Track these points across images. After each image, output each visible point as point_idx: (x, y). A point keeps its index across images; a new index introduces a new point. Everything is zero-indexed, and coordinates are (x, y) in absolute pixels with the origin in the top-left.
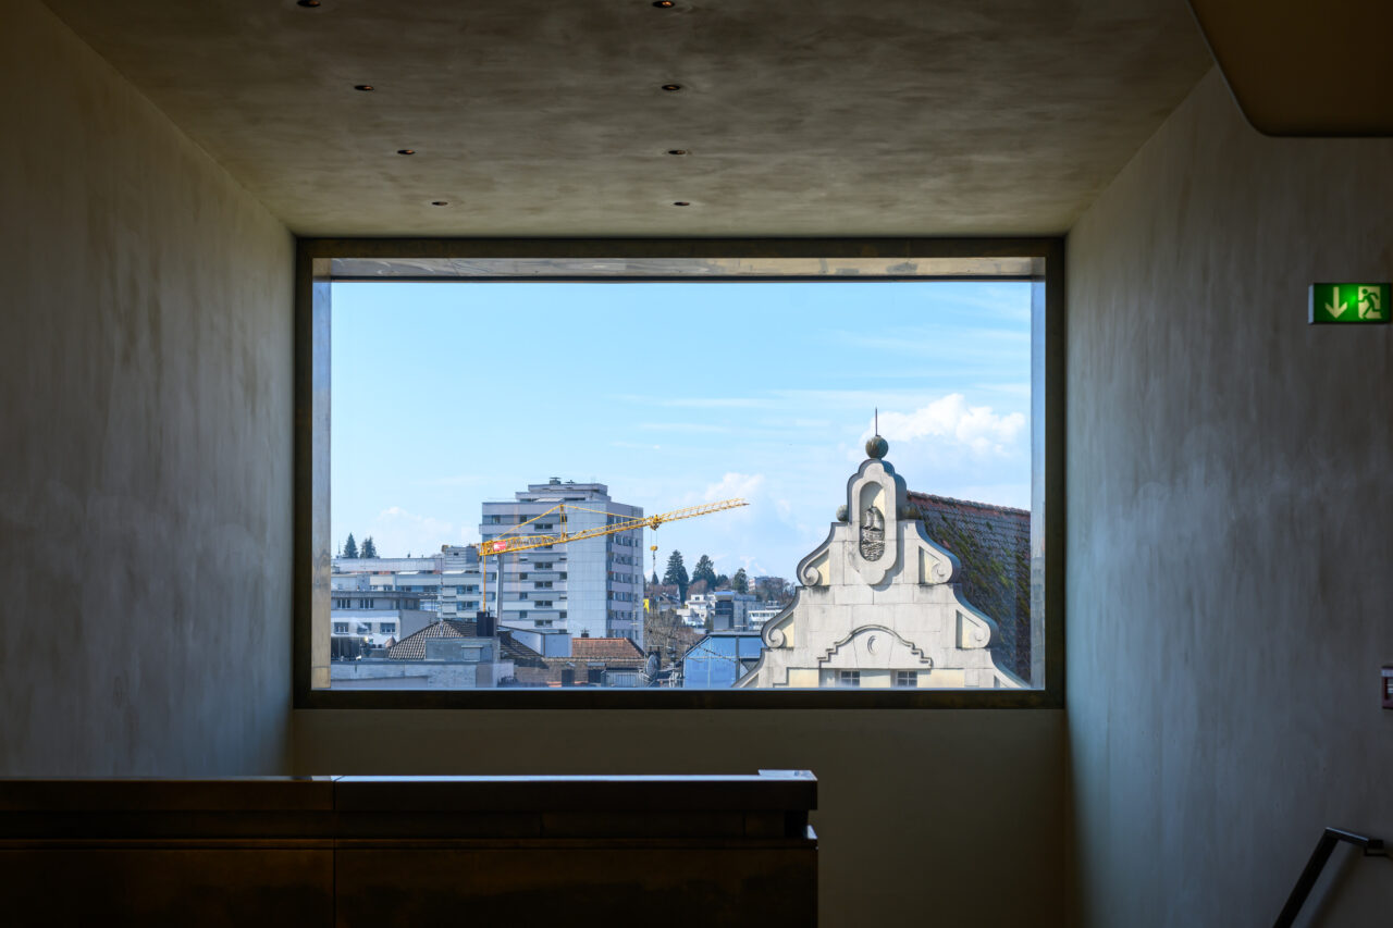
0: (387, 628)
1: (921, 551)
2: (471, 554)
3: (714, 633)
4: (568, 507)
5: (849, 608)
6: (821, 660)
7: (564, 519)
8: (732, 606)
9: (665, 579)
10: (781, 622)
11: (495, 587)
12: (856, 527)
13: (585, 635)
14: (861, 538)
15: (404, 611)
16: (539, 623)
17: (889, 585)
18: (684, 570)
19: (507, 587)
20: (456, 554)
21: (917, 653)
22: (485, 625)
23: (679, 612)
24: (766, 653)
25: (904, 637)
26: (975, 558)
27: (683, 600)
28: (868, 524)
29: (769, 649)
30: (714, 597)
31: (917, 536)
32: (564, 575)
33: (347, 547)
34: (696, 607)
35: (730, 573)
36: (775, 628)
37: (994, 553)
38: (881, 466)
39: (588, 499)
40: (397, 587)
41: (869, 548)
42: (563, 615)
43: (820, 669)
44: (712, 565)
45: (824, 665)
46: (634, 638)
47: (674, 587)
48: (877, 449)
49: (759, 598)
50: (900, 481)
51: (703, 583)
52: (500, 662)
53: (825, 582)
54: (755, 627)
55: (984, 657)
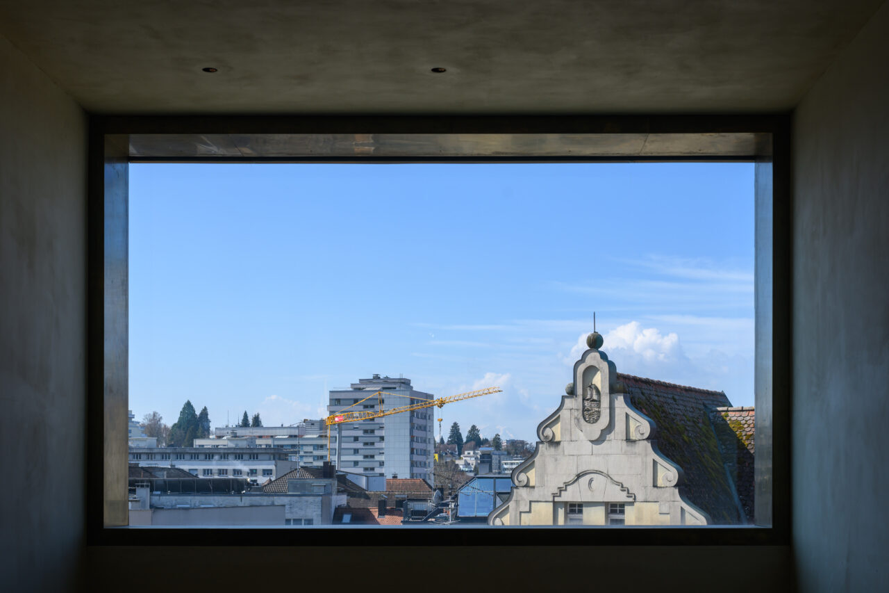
0: (267, 472)
1: (627, 416)
2: (322, 424)
3: (479, 476)
4: (385, 394)
5: (575, 457)
6: (554, 495)
7: (382, 401)
8: (491, 457)
9: (448, 441)
10: (525, 468)
11: (336, 445)
12: (580, 399)
13: (395, 477)
14: (584, 406)
15: (278, 461)
16: (366, 469)
17: (604, 441)
18: (460, 435)
19: (344, 445)
20: (313, 424)
21: (625, 490)
22: (327, 471)
23: (457, 462)
24: (515, 490)
25: (616, 478)
26: (664, 421)
27: (460, 454)
28: (589, 397)
29: (517, 487)
30: (479, 452)
31: (624, 405)
32: (382, 438)
33: (243, 420)
34: (468, 459)
35: (490, 437)
36: (521, 472)
37: (678, 418)
38: (598, 355)
39: (398, 389)
40: (274, 445)
41: (589, 415)
42: (382, 464)
43: (554, 502)
44: (478, 431)
45: (557, 499)
46: (427, 478)
47: (454, 446)
48: (595, 342)
49: (509, 453)
50: (612, 365)
51: (473, 443)
52: (337, 495)
53: (557, 439)
54: (506, 472)
55: (674, 494)
